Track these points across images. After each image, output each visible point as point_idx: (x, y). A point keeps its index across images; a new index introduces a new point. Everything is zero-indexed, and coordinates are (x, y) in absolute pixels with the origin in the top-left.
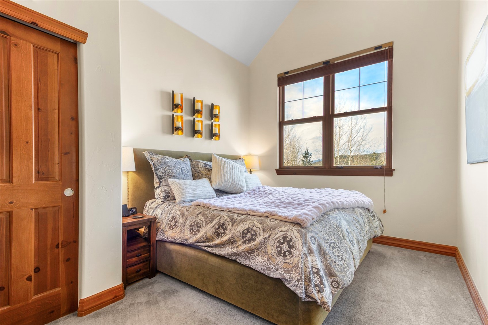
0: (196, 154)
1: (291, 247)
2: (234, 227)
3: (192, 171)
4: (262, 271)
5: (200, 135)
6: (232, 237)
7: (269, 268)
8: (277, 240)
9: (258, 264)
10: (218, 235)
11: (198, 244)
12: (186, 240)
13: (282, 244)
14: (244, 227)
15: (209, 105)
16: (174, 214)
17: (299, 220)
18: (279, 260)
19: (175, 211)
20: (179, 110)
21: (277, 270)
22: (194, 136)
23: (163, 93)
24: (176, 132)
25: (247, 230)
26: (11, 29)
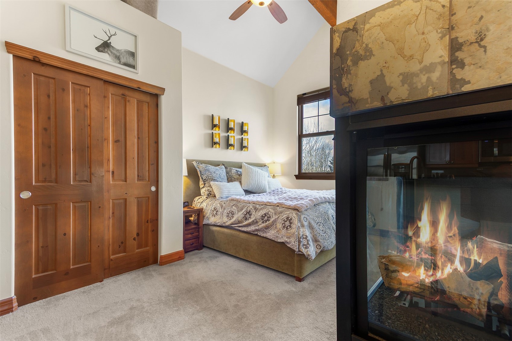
0: (229, 162)
1: (291, 223)
2: (256, 213)
3: (227, 176)
4: (273, 239)
5: (232, 148)
6: (255, 220)
7: (278, 236)
8: (283, 220)
9: (271, 235)
10: (246, 219)
11: (232, 225)
12: (224, 223)
13: (286, 221)
14: (263, 212)
15: (240, 123)
16: (215, 206)
17: (297, 207)
18: (284, 231)
19: (216, 204)
20: (217, 129)
21: (282, 237)
22: (228, 148)
23: (206, 116)
24: (214, 146)
25: (265, 214)
26: (127, 92)
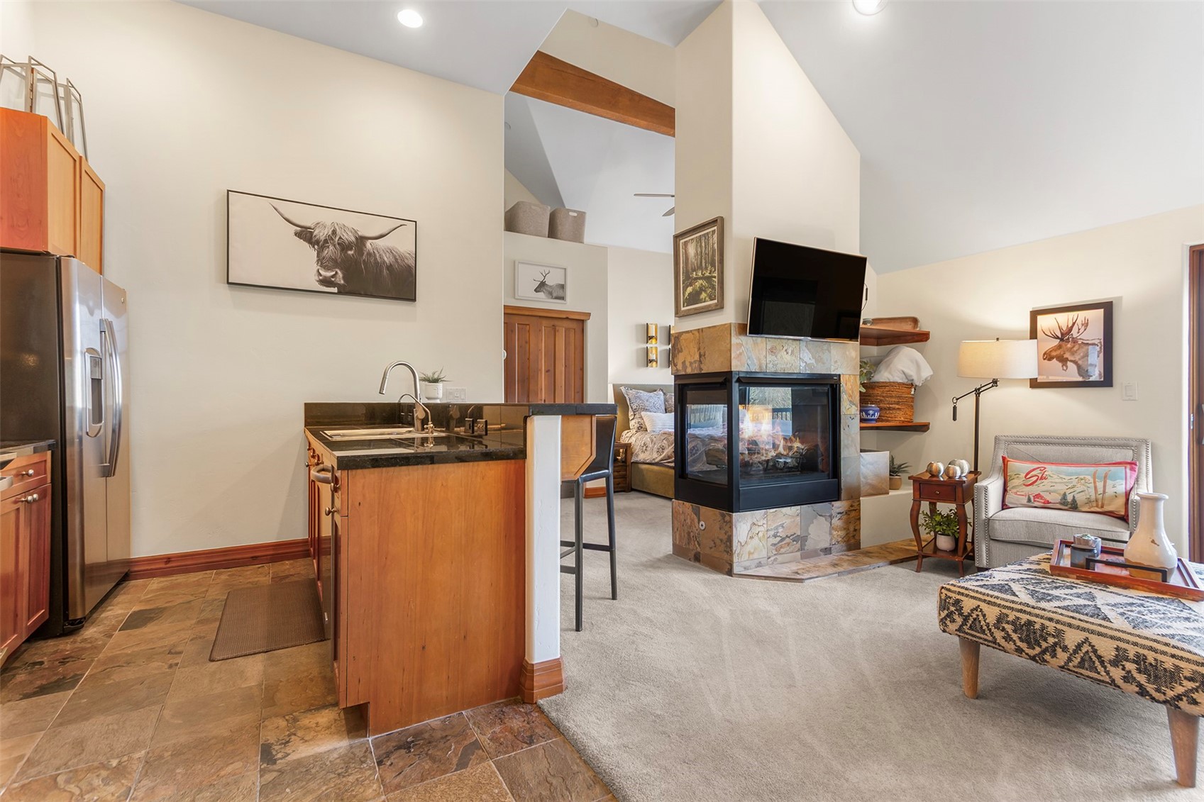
3: (665, 405)
11: (661, 462)
12: (654, 459)
19: (646, 438)
20: (654, 340)
23: (637, 326)
24: (649, 365)
25: (693, 447)
26: (556, 323)
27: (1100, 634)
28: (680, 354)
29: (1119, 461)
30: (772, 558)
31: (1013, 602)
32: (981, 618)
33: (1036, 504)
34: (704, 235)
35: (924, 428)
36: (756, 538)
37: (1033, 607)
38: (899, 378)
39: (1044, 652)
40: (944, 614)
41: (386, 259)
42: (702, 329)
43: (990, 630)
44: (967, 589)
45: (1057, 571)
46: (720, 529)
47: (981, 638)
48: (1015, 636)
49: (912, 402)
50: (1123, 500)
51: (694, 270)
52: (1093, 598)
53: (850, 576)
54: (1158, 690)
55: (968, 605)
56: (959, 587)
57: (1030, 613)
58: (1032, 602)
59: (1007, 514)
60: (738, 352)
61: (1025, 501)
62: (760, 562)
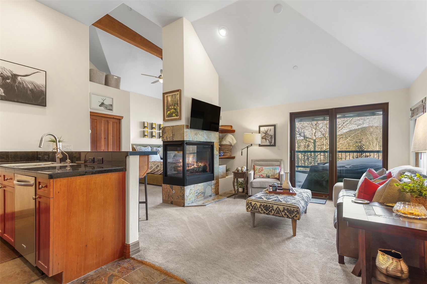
0: (153, 145)
5: (155, 137)
20: (146, 128)
22: (152, 138)
23: (140, 122)
24: (145, 137)
26: (109, 119)
27: (280, 205)
28: (165, 134)
29: (277, 165)
30: (196, 200)
31: (263, 201)
32: (256, 206)
33: (261, 177)
34: (174, 94)
35: (234, 158)
36: (191, 194)
37: (267, 201)
38: (228, 143)
39: (269, 212)
40: (247, 207)
41: (29, 86)
42: (173, 126)
43: (258, 209)
44: (253, 199)
45: (270, 192)
46: (180, 192)
47: (256, 211)
48: (263, 209)
49: (231, 150)
50: (278, 175)
51: (171, 106)
52: (278, 197)
53: (218, 202)
54: (290, 216)
55: (253, 203)
56: (251, 199)
57: (266, 203)
58: (267, 200)
59: (255, 180)
60: (186, 134)
61: (259, 177)
62: (193, 202)
